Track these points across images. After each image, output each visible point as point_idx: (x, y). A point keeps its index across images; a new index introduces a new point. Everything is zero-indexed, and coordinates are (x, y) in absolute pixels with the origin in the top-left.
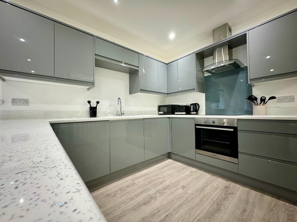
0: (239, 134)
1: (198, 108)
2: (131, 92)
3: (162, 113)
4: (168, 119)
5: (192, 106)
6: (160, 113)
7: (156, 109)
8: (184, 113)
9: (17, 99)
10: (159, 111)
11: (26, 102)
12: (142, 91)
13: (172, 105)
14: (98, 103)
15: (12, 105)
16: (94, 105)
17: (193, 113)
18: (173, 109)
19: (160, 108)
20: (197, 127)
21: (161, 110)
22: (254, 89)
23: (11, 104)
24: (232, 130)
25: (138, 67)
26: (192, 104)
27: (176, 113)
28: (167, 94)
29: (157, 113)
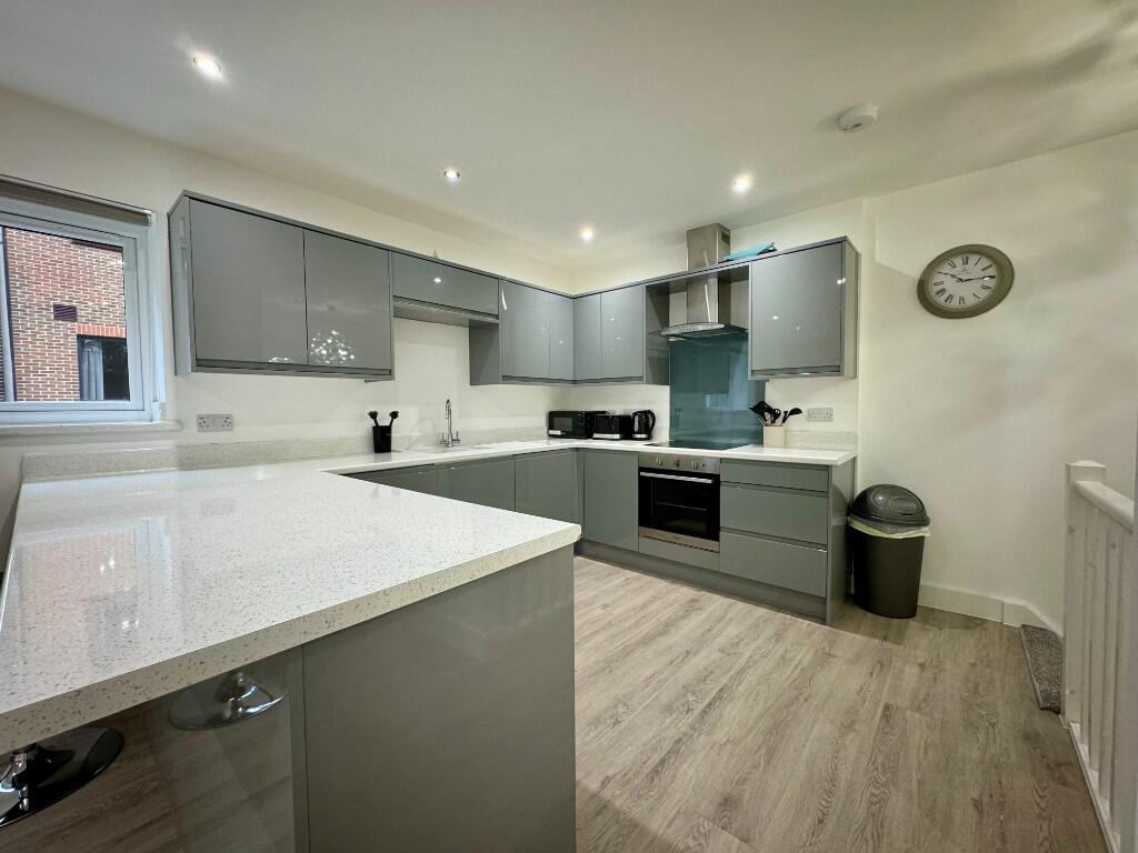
0: (723, 489)
1: (651, 422)
2: (474, 381)
3: (559, 433)
4: (575, 453)
5: (637, 418)
6: (551, 432)
7: (543, 422)
8: (617, 436)
9: (208, 416)
10: (551, 427)
11: (226, 422)
12: (508, 379)
13: (588, 414)
14: (394, 415)
15: (199, 431)
16: (384, 421)
17: (638, 436)
18: (590, 424)
19: (554, 419)
20: (642, 474)
21: (555, 423)
22: (769, 388)
23: (195, 429)
24: (710, 481)
25: (497, 317)
26: (635, 414)
27: (595, 435)
28: (574, 382)
29: (546, 435)
